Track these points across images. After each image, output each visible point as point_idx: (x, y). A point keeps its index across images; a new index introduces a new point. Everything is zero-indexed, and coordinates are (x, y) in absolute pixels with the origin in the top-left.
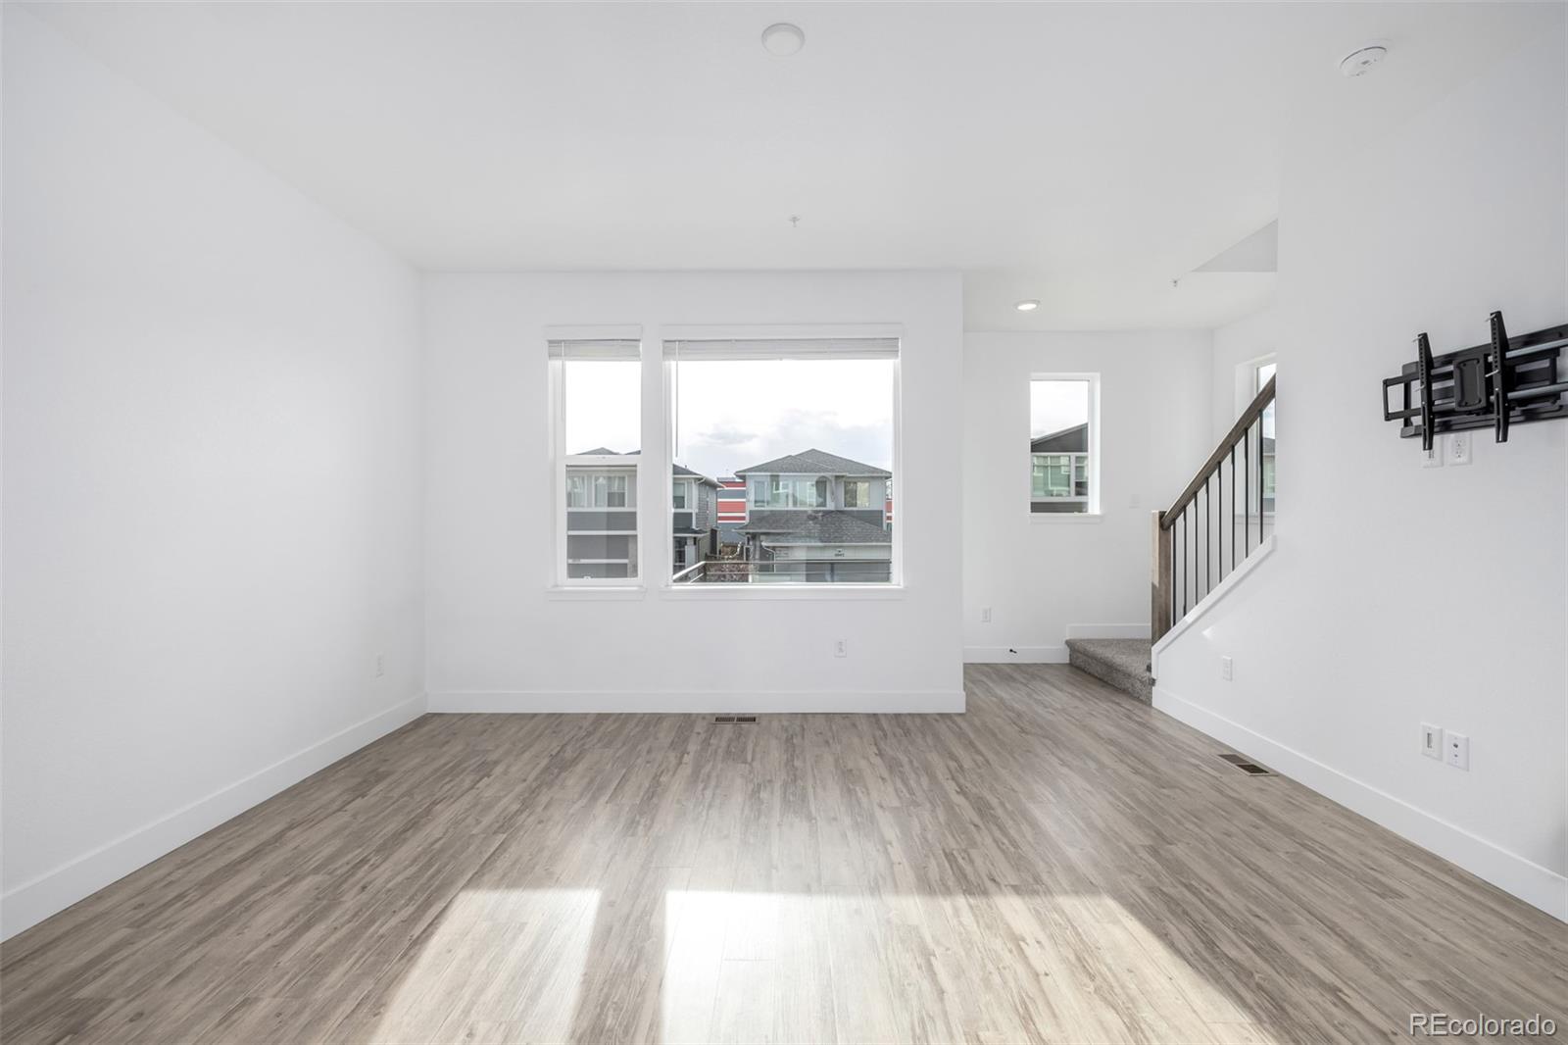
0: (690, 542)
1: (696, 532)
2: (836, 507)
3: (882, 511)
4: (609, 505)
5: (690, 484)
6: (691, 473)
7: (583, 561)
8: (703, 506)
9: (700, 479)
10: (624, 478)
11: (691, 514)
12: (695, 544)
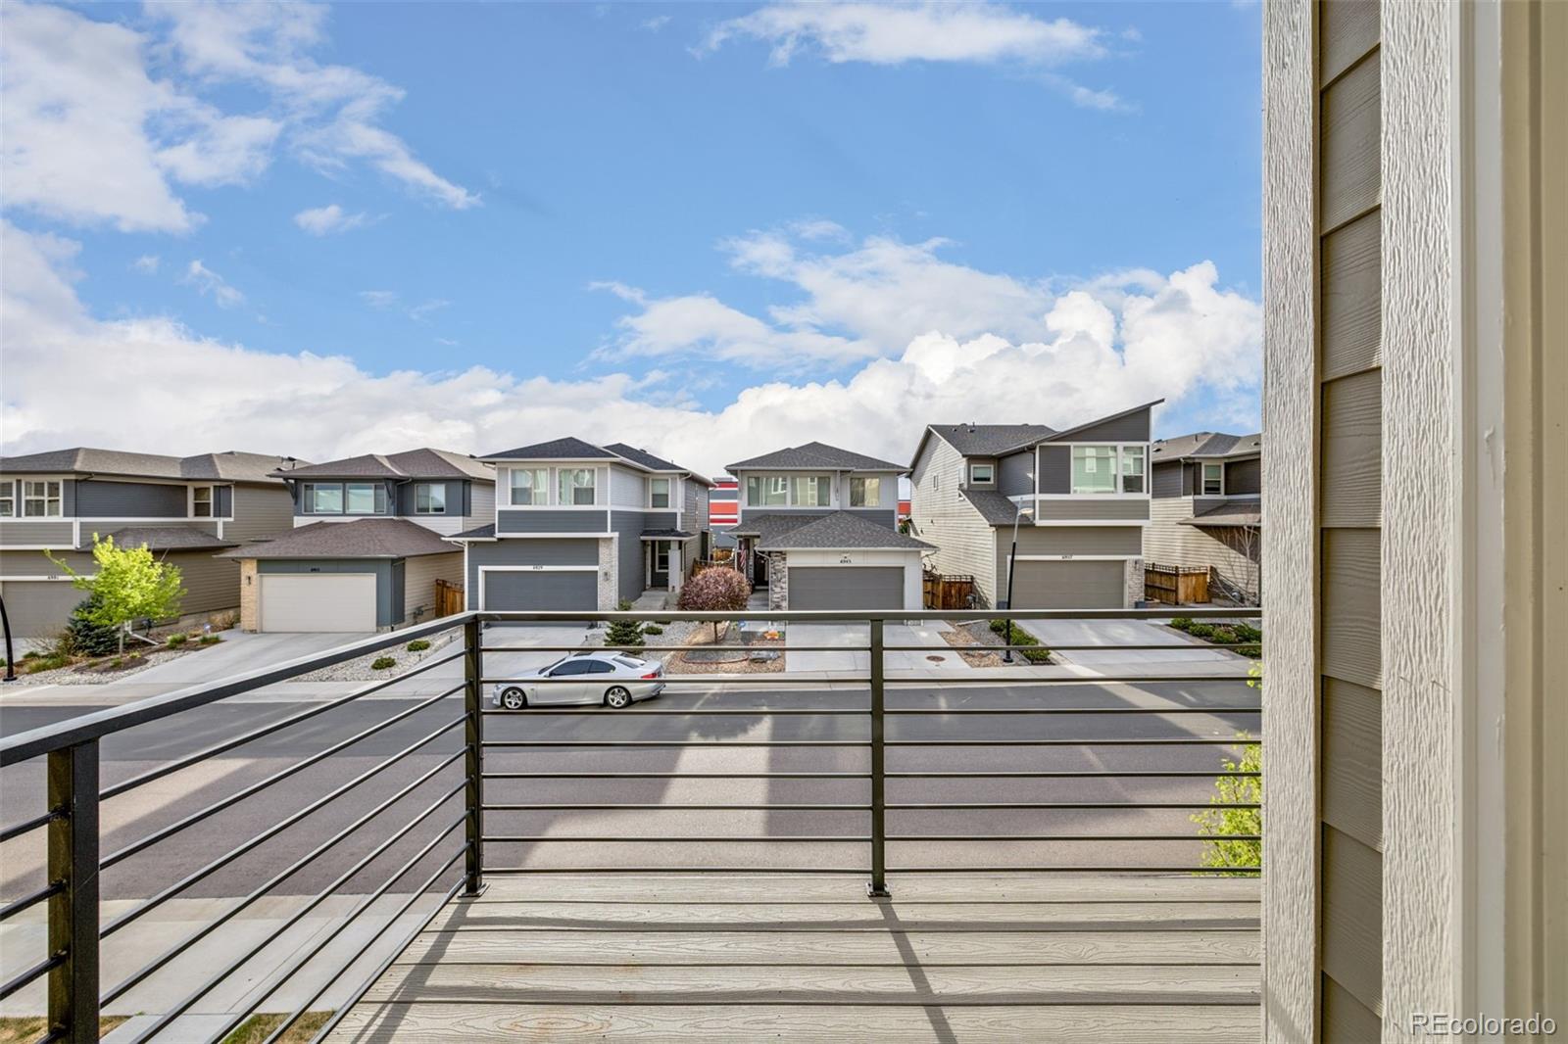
0: (674, 546)
1: (680, 535)
2: (841, 506)
3: (893, 512)
4: (576, 503)
5: (674, 480)
6: (676, 467)
7: (546, 568)
8: (690, 505)
9: (686, 475)
10: (593, 471)
11: (676, 514)
12: (680, 548)
